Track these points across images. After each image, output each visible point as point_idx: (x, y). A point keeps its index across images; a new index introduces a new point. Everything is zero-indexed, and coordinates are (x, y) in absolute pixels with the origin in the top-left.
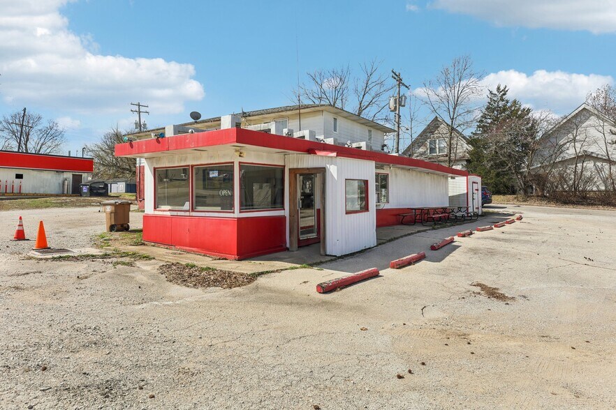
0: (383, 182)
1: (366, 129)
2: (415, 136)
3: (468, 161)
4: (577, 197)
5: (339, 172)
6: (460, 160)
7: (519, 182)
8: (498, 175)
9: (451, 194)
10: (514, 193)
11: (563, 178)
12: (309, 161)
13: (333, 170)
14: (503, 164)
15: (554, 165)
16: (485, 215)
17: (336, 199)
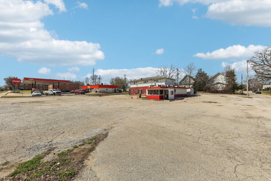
0: (175, 90)
1: (172, 80)
2: (182, 79)
3: (193, 84)
4: (216, 92)
5: (170, 90)
6: (192, 84)
7: (203, 89)
8: (199, 87)
9: (187, 92)
10: (203, 91)
11: (213, 88)
12: (166, 89)
13: (169, 90)
14: (200, 85)
15: (211, 85)
16: (194, 95)
17: (170, 93)
